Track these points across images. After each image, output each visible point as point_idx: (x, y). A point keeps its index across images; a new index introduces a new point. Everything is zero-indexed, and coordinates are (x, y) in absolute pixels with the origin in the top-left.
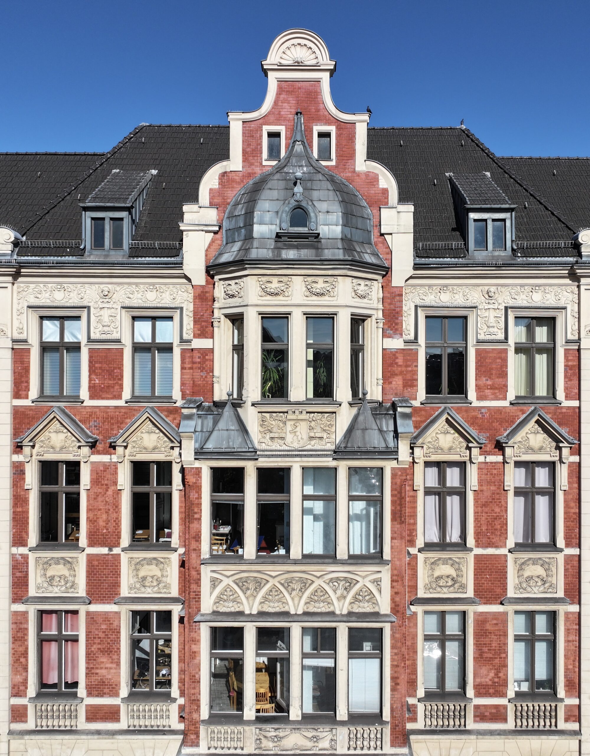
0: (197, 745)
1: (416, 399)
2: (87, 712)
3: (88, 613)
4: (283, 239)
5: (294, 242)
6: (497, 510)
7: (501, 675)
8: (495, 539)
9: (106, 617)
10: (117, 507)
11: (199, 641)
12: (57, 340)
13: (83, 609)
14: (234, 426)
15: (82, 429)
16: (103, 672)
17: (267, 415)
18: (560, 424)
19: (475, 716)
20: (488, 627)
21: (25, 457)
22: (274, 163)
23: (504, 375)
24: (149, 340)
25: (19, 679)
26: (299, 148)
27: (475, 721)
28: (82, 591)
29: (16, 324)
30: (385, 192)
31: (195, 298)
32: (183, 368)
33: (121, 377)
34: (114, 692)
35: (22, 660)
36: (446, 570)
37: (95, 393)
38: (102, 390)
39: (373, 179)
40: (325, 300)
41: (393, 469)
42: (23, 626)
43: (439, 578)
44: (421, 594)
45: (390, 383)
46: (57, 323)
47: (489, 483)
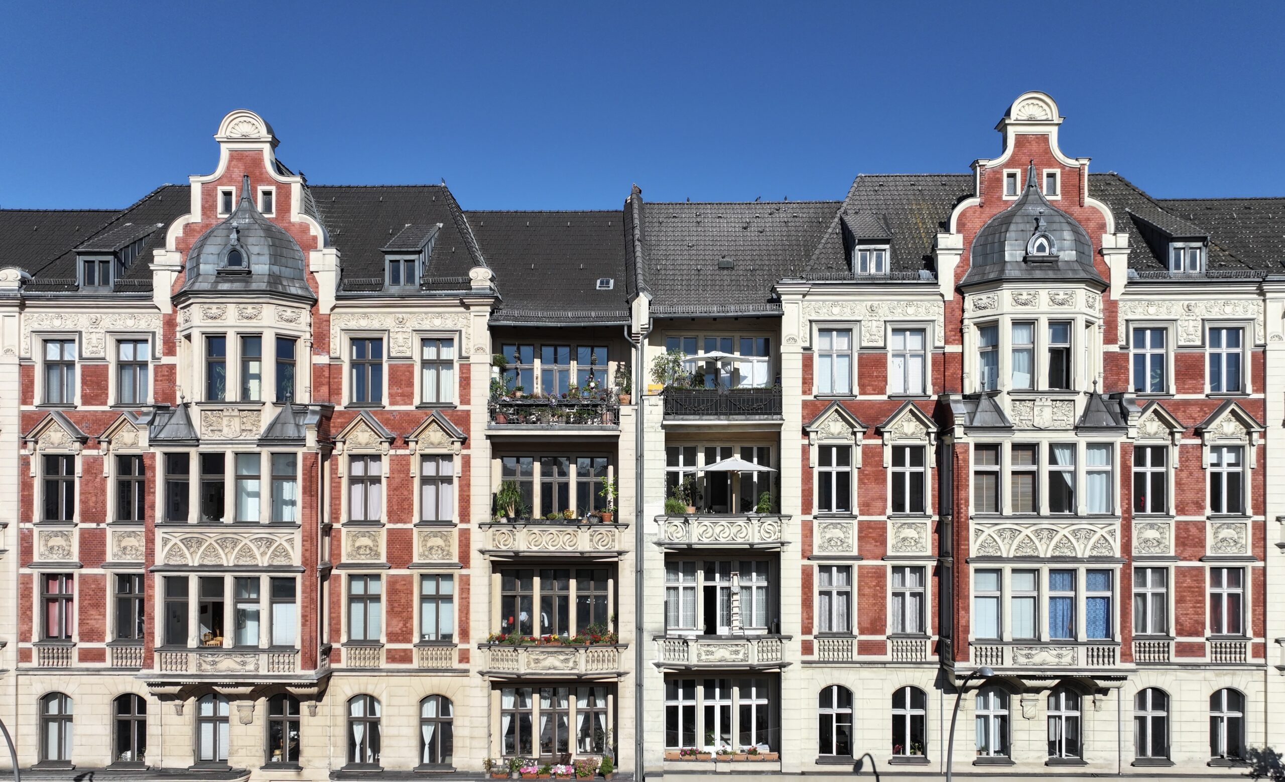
0: (152, 668)
1: (340, 404)
2: (80, 653)
3: (81, 575)
4: (222, 275)
5: (231, 277)
6: (406, 493)
7: (408, 625)
8: (404, 516)
9: (96, 579)
10: (103, 491)
11: (154, 587)
12: (58, 359)
13: (76, 572)
14: (182, 421)
15: (76, 429)
16: (92, 622)
17: (209, 413)
18: (456, 425)
19: (387, 658)
20: (398, 587)
21: (29, 450)
22: (226, 216)
23: (411, 384)
24: (131, 359)
25: (25, 627)
26: (245, 204)
27: (387, 662)
28: (75, 558)
29: (23, 346)
30: (315, 238)
31: (164, 324)
32: (156, 380)
33: (107, 389)
34: (100, 637)
35: (28, 613)
36: (365, 541)
37: (86, 400)
38: (92, 398)
39: (305, 229)
40: (253, 322)
41: (304, 454)
42: (28, 586)
43: (359, 548)
44: (344, 560)
45: (319, 391)
46: (58, 345)
47: (399, 472)
